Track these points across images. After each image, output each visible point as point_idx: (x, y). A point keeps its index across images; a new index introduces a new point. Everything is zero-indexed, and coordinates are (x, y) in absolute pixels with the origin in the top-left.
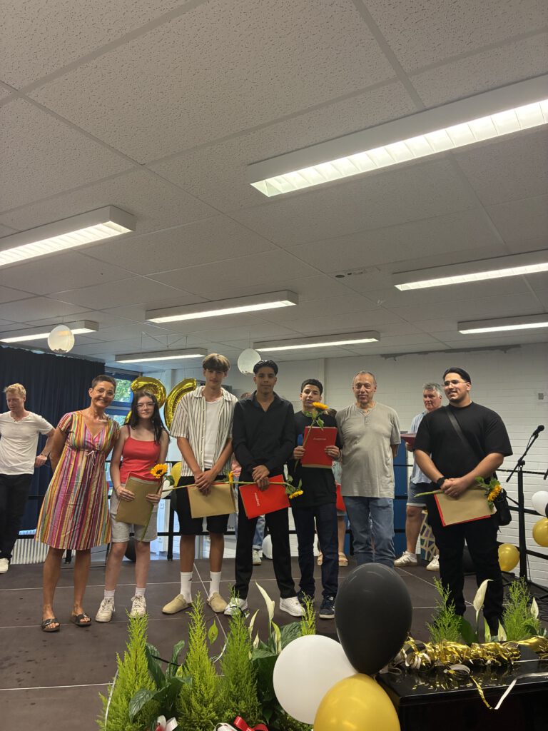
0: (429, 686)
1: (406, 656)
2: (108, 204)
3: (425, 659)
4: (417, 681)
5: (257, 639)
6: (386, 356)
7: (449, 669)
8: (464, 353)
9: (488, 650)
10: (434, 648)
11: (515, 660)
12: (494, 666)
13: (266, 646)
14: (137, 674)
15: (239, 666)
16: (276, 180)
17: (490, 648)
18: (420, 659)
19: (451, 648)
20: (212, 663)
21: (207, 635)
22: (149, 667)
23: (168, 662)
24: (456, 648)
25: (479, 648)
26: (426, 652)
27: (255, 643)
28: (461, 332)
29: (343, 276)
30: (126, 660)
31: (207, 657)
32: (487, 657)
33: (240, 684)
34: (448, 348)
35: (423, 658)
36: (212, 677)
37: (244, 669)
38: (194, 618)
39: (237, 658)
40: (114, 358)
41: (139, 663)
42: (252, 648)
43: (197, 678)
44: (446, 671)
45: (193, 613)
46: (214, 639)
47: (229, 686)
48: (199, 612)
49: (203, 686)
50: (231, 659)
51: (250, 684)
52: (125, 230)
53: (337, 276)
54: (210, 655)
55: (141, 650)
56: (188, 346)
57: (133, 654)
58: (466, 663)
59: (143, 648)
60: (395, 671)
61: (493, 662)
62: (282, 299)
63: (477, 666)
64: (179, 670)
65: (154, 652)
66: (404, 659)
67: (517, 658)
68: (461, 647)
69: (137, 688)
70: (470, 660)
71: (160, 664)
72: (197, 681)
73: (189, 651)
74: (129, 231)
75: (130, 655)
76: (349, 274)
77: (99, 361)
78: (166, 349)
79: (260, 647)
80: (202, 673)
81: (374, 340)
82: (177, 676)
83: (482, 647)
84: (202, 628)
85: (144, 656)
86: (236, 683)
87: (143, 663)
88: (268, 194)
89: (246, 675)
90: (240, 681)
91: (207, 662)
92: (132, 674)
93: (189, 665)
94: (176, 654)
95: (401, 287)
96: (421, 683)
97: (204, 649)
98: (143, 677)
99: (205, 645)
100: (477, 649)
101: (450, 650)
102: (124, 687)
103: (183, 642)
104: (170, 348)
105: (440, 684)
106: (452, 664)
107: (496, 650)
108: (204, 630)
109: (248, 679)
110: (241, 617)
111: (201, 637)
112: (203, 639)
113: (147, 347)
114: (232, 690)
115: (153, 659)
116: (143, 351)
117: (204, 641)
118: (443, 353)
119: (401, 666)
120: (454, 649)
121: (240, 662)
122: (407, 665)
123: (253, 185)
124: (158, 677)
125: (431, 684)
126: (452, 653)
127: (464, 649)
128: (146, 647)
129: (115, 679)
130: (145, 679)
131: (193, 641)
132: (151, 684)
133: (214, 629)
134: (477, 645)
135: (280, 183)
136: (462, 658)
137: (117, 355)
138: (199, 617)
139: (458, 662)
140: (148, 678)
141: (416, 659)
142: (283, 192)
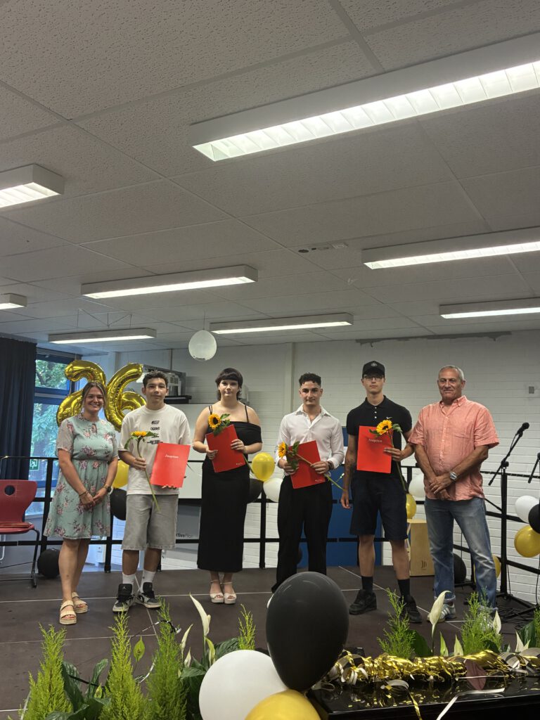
0: (365, 704)
1: (342, 671)
2: (32, 162)
3: (362, 674)
4: (352, 698)
5: (189, 657)
6: (362, 341)
7: (386, 684)
8: (448, 340)
9: (430, 664)
10: (373, 663)
11: (461, 676)
12: (437, 683)
13: (200, 665)
14: (52, 696)
15: (167, 686)
16: (222, 142)
17: (433, 662)
18: (356, 674)
19: (391, 662)
20: (137, 684)
21: (132, 652)
22: (65, 688)
23: (87, 683)
24: (396, 662)
25: (420, 662)
26: (364, 668)
27: (186, 661)
28: (444, 316)
29: (307, 251)
30: (40, 681)
31: (131, 677)
32: (429, 673)
33: (167, 705)
34: (431, 334)
35: (360, 673)
36: (136, 698)
37: (173, 689)
38: (118, 633)
39: (165, 677)
40: (46, 338)
41: (53, 683)
42: (184, 666)
43: (119, 699)
44: (383, 687)
45: (117, 628)
46: (140, 657)
47: (155, 708)
48: (123, 626)
49: (125, 708)
50: (158, 679)
51: (178, 705)
52: (51, 193)
53: (300, 251)
54: (134, 675)
55: (56, 669)
56: (132, 326)
57: (47, 673)
58: (406, 678)
59: (59, 667)
60: (329, 687)
61: (435, 677)
62: (238, 275)
63: (418, 683)
64: (98, 690)
65: (73, 673)
66: (340, 675)
67: (463, 674)
68: (401, 661)
69: (51, 711)
70: (411, 676)
71: (80, 686)
72: (119, 702)
73: (111, 669)
74: (56, 194)
75: (44, 676)
76: (313, 249)
77: (29, 341)
78: (106, 328)
79: (193, 665)
80: (125, 694)
81: (346, 323)
82: (95, 696)
83: (424, 661)
84: (127, 645)
85: (60, 676)
86: (163, 703)
87: (59, 683)
88: (214, 158)
89: (174, 696)
90: (167, 702)
91: (131, 681)
92: (45, 695)
93: (111, 685)
94: (98, 673)
95: (371, 265)
96: (357, 700)
97: (128, 667)
98: (58, 698)
99: (130, 663)
100: (419, 664)
101: (390, 665)
102: (36, 710)
103: (106, 660)
104: (111, 328)
105: (377, 701)
106: (391, 679)
107: (439, 665)
108: (128, 646)
109: (176, 700)
110: (172, 632)
111: (125, 655)
112: (127, 657)
113: (84, 326)
114: (158, 712)
115: (70, 678)
116: (80, 330)
117: (129, 658)
118: (425, 339)
119: (336, 682)
120: (394, 664)
121: (168, 681)
122: (343, 680)
123: (196, 147)
124: (75, 698)
125: (367, 701)
126: (392, 668)
127: (404, 664)
128: (63, 667)
129: (27, 701)
130: (60, 701)
131: (115, 658)
132: (67, 707)
133: (140, 646)
134: (419, 659)
135: (227, 146)
136: (402, 673)
137: (50, 335)
138: (123, 632)
139: (397, 678)
140: (64, 700)
141: (352, 675)
142: (231, 157)
